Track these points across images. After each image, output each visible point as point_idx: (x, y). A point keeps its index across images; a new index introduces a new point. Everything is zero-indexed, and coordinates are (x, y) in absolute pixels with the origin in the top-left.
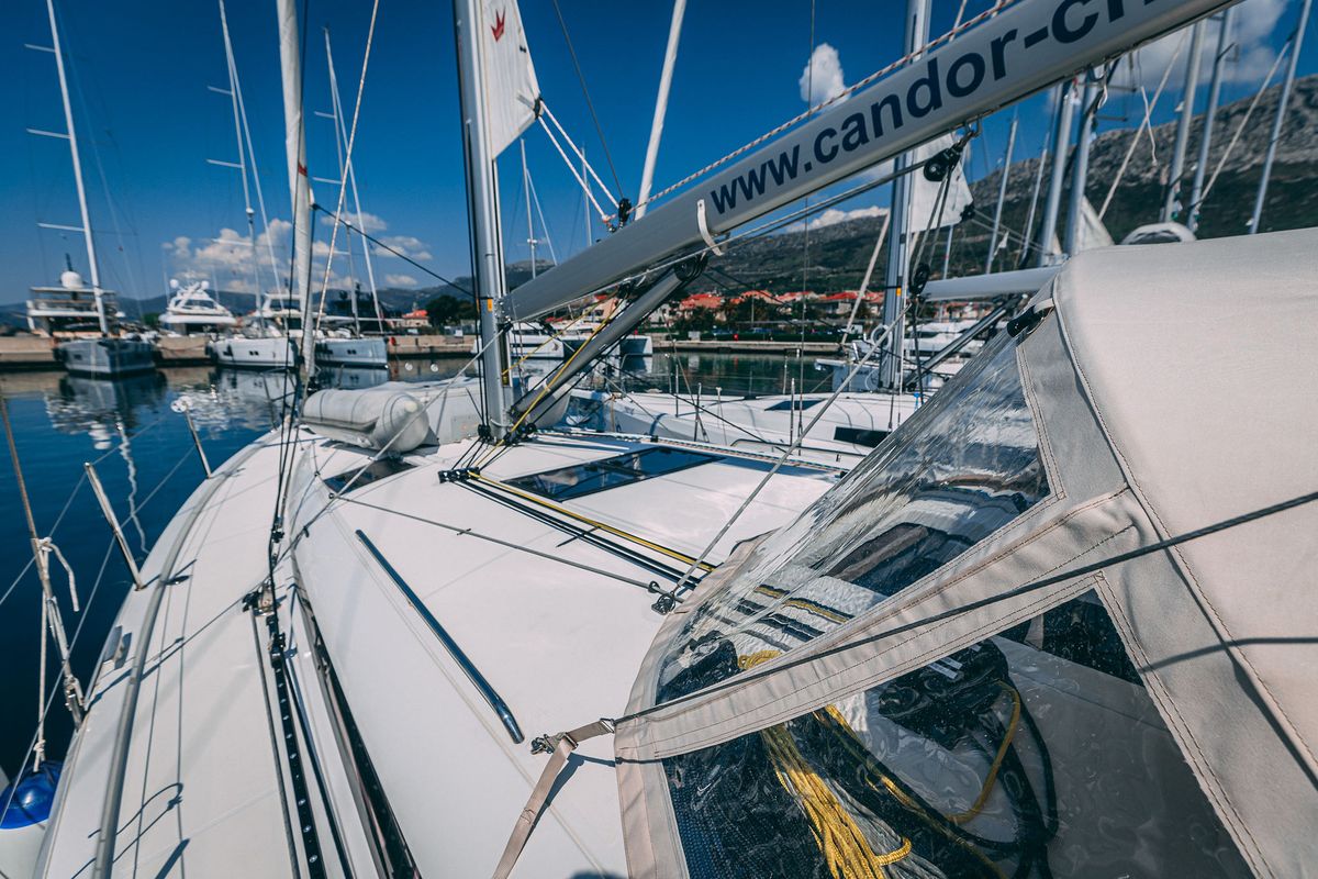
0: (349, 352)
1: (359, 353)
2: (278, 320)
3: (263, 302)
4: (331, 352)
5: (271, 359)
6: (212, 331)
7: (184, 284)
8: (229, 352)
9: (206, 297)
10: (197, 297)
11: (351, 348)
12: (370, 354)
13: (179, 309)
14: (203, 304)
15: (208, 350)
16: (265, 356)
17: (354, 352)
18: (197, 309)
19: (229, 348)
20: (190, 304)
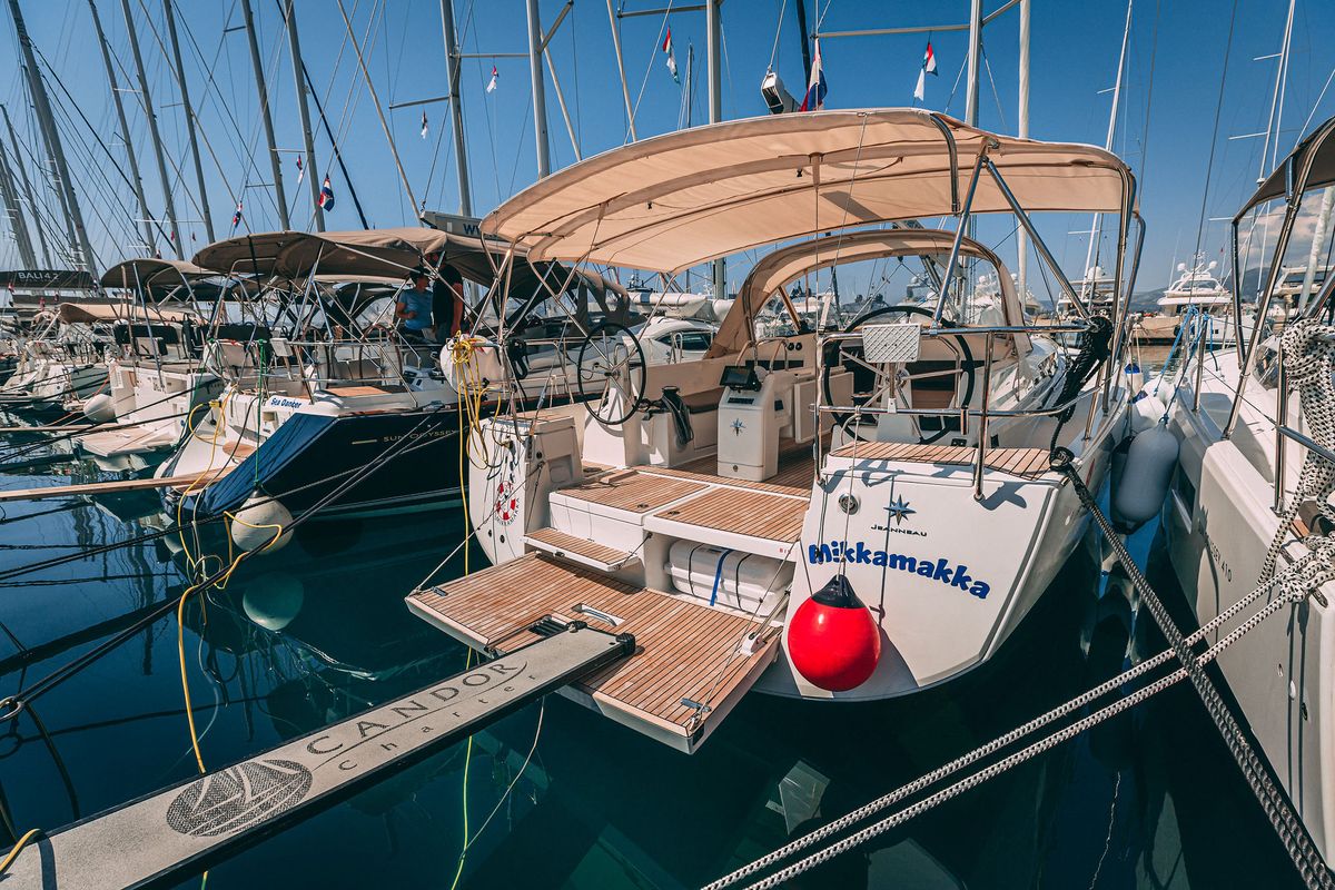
7: (1189, 267)
10: (1198, 278)
14: (1203, 284)
18: (1194, 291)
20: (1189, 286)
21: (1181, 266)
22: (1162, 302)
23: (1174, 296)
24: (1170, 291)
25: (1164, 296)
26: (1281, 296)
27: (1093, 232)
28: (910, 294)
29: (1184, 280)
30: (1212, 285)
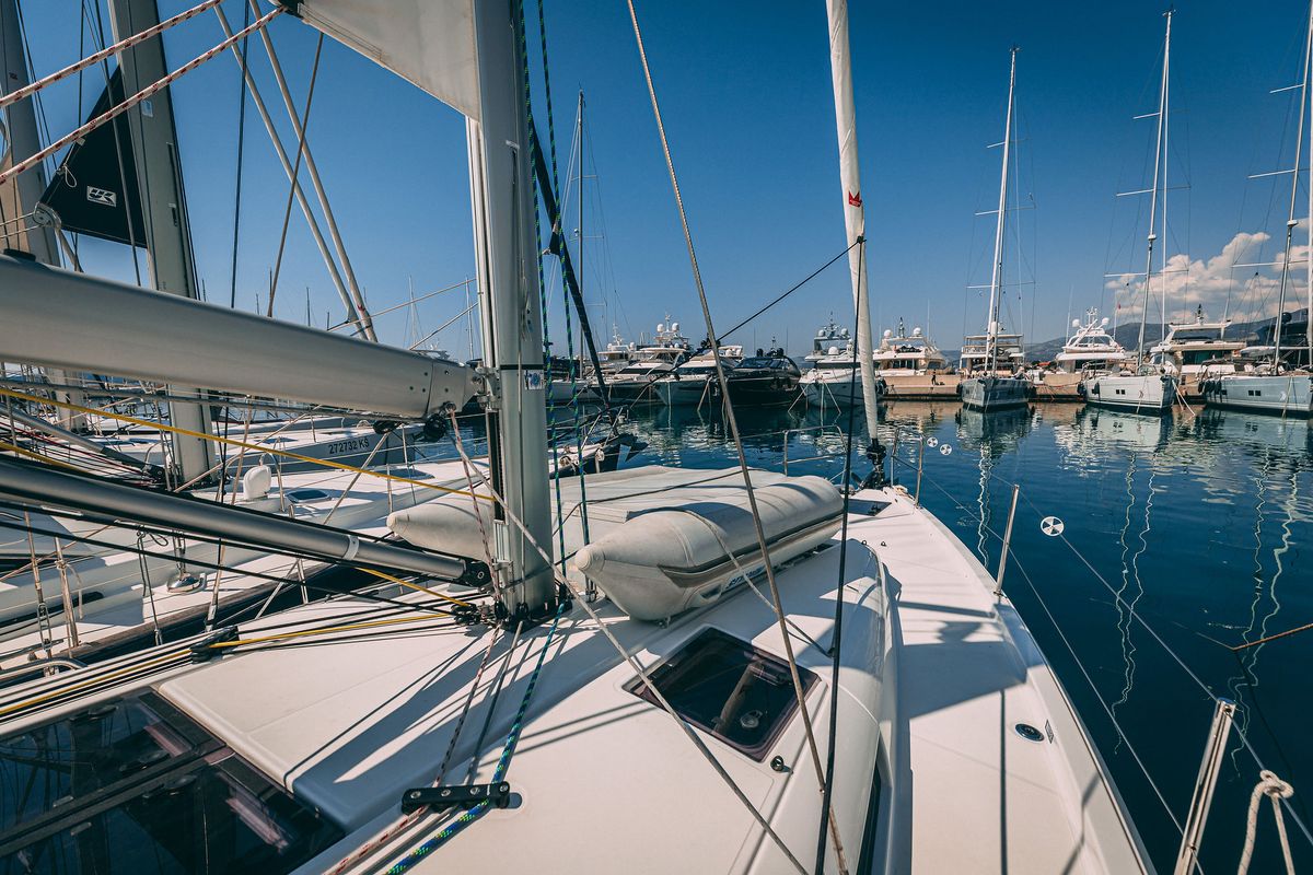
0: (1251, 393)
1: (1265, 395)
2: (1179, 354)
3: (1167, 333)
4: (1225, 392)
5: (1137, 398)
6: (1090, 368)
7: (1084, 323)
8: (1096, 390)
9: (1102, 333)
10: (1093, 334)
11: (1254, 387)
12: (1284, 397)
13: (1073, 347)
14: (1098, 340)
15: (1081, 387)
16: (1132, 396)
17: (1258, 393)
18: (1091, 347)
19: (1097, 386)
20: (1085, 340)
21: (1076, 322)
22: (1062, 357)
23: (1073, 352)
24: (1067, 346)
25: (1062, 351)
26: (1172, 353)
27: (993, 287)
28: (818, 346)
29: (1080, 336)
30: (1107, 341)
